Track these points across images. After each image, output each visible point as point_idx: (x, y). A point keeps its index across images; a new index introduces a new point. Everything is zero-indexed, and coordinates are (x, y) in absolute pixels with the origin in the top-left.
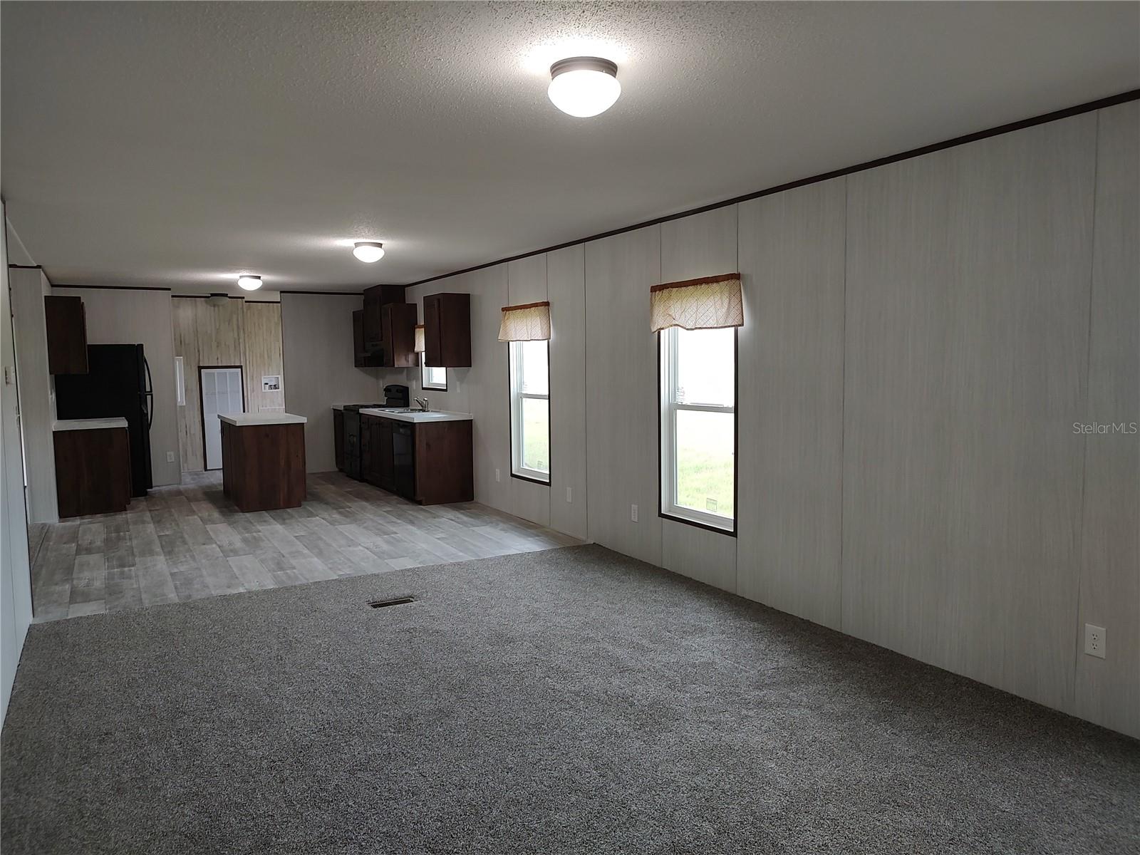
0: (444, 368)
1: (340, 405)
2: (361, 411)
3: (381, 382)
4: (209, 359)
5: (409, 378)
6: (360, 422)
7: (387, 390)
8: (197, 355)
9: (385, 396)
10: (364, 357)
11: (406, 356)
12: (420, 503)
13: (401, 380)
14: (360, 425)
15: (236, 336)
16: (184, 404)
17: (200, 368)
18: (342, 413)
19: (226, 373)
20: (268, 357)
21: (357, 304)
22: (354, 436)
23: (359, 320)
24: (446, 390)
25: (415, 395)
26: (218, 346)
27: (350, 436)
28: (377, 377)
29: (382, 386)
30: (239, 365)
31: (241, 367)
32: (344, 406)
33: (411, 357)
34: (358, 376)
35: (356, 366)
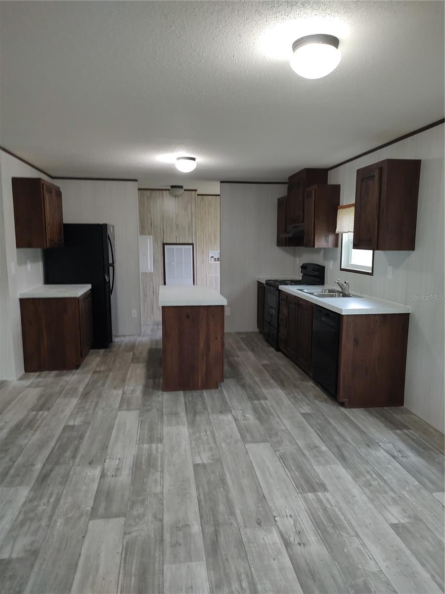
0: (372, 251)
1: (264, 278)
2: (282, 287)
3: (298, 260)
4: (170, 237)
5: (325, 257)
6: (279, 297)
7: (304, 267)
8: (162, 234)
9: (301, 272)
10: (286, 238)
11: (327, 236)
12: (342, 404)
13: (317, 259)
14: (279, 301)
15: (190, 220)
16: (153, 271)
17: (164, 244)
18: (265, 287)
19: (182, 249)
20: (214, 237)
21: (281, 191)
22: (273, 308)
23: (283, 206)
24: (371, 274)
25: (332, 276)
26: (177, 228)
27: (270, 308)
28: (294, 255)
29: (298, 263)
30: (191, 242)
31: (192, 244)
32: (266, 281)
33: (331, 238)
34: (280, 254)
35: (277, 246)
